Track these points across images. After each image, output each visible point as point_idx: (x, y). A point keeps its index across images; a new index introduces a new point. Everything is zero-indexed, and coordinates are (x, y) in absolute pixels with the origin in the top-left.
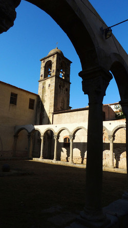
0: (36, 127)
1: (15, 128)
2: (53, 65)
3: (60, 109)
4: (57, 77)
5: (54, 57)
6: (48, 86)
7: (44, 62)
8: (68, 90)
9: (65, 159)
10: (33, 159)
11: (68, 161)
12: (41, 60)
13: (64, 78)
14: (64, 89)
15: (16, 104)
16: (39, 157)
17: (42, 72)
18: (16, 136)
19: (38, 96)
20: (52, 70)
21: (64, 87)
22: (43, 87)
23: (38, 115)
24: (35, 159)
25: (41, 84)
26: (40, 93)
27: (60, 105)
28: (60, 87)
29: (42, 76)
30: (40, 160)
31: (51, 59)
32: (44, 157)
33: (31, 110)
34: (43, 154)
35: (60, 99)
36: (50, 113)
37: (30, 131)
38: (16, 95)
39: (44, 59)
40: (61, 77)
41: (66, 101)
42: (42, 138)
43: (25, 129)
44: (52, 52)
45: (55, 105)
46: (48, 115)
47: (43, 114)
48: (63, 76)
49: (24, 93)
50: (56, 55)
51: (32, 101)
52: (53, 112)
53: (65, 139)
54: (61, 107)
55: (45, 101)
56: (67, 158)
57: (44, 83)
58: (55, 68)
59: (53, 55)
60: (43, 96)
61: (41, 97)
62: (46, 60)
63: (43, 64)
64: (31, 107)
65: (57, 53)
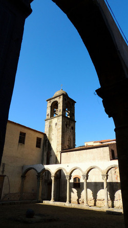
0: (46, 167)
1: (23, 167)
2: (59, 105)
3: (67, 147)
4: (63, 116)
5: (60, 98)
6: (55, 125)
7: (50, 102)
8: (73, 128)
9: (76, 201)
10: (44, 201)
11: (79, 203)
12: (47, 101)
13: (69, 117)
14: (70, 127)
15: (24, 143)
16: (50, 200)
17: (49, 111)
18: (23, 177)
19: (45, 135)
20: (58, 110)
21: (70, 125)
22: (50, 126)
23: (45, 154)
24: (46, 202)
25: (47, 123)
26: (46, 131)
27: (67, 143)
28: (66, 126)
29: (48, 115)
30: (51, 202)
31: (57, 99)
32: (56, 200)
33: (38, 149)
34: (54, 196)
35: (67, 138)
36: (57, 151)
37: (39, 171)
38: (24, 134)
39: (50, 100)
40: (66, 116)
41: (72, 139)
42: (53, 179)
43: (34, 169)
44: (58, 93)
45: (63, 143)
46: (56, 154)
47: (50, 153)
48: (68, 115)
49: (32, 132)
50: (62, 96)
51: (39, 140)
52: (60, 150)
53: (75, 179)
54: (68, 146)
55: (52, 139)
56: (78, 200)
57: (51, 122)
58: (62, 108)
59: (60, 96)
60: (49, 135)
61: (47, 136)
62: (52, 101)
63: (49, 104)
64: (38, 145)
65: (63, 94)
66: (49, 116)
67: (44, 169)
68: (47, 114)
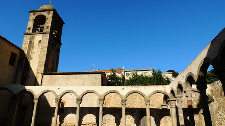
2: (46, 21)
4: (51, 35)
5: (49, 13)
6: (38, 42)
7: (34, 15)
12: (30, 12)
17: (31, 24)
19: (22, 52)
20: (45, 26)
21: (55, 46)
22: (31, 42)
25: (27, 39)
26: (25, 47)
27: (50, 65)
28: (52, 46)
29: (29, 29)
31: (45, 13)
33: (11, 66)
35: (51, 59)
36: (38, 73)
39: (34, 11)
41: (55, 62)
42: (36, 102)
44: (45, 7)
45: (46, 65)
46: (36, 75)
49: (6, 45)
50: (52, 12)
51: (13, 56)
52: (43, 72)
54: (51, 68)
55: (31, 58)
57: (33, 38)
58: (50, 25)
59: (48, 10)
60: (29, 52)
61: (26, 53)
62: (38, 14)
63: (32, 17)
64: (11, 62)
65: (54, 10)
66: (31, 31)
67: (26, 90)
68: (28, 27)
